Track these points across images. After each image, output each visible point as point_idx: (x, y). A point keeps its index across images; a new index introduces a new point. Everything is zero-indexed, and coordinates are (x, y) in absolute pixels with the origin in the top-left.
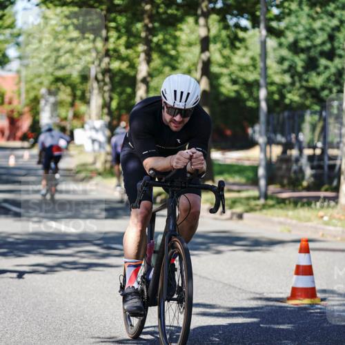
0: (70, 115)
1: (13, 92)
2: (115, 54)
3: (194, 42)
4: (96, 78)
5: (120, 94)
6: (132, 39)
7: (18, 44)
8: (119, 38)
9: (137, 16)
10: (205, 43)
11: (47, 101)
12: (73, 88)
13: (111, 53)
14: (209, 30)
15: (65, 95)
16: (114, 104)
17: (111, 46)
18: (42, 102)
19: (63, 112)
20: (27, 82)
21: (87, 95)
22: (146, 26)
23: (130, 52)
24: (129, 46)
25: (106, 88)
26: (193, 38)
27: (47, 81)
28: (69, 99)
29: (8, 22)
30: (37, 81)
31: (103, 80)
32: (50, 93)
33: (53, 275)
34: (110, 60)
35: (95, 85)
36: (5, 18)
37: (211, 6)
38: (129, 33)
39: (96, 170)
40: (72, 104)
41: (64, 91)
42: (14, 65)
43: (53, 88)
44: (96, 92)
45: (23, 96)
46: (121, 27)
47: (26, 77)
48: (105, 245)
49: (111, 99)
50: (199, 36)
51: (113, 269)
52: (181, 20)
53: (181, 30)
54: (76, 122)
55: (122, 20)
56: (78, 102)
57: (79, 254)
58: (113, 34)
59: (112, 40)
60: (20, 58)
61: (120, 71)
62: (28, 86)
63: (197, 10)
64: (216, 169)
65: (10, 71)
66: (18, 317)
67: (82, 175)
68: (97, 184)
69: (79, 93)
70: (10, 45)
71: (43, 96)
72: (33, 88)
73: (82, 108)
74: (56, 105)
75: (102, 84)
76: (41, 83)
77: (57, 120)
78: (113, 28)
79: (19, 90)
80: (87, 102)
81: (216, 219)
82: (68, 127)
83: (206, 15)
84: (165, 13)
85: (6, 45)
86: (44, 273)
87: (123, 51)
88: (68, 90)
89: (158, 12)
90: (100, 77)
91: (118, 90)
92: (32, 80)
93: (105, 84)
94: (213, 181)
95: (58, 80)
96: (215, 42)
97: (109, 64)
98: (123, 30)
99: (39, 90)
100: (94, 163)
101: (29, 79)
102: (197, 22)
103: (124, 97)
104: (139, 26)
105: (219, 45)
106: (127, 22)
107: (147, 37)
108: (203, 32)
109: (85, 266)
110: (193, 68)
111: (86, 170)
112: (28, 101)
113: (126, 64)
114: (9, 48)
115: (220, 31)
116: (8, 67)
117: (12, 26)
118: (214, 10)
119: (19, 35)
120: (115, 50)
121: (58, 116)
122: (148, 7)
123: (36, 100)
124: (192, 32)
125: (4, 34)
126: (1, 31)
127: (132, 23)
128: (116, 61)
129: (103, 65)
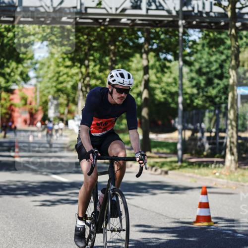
0: (66, 111)
1: (32, 97)
2: (93, 76)
3: (139, 69)
4: (82, 90)
6: (103, 67)
7: (35, 69)
8: (95, 66)
9: (106, 53)
10: (146, 70)
11: (52, 103)
12: (68, 95)
13: (91, 75)
14: (148, 62)
15: (63, 99)
17: (90, 71)
18: (50, 104)
19: (62, 110)
20: (40, 92)
21: (76, 99)
22: (111, 59)
23: (101, 74)
24: (101, 71)
26: (140, 66)
27: (52, 91)
28: (65, 102)
30: (47, 91)
31: (86, 91)
32: (54, 98)
34: (90, 79)
35: (81, 93)
37: (150, 47)
38: (101, 63)
40: (67, 105)
41: (63, 97)
42: (33, 81)
43: (56, 95)
44: (81, 98)
45: (38, 100)
46: (96, 59)
47: (40, 88)
50: (143, 65)
52: (132, 55)
53: (132, 61)
54: (69, 116)
55: (97, 55)
56: (71, 104)
57: (71, 195)
58: (92, 64)
59: (91, 67)
60: (37, 77)
61: (96, 85)
62: (41, 94)
63: (141, 50)
64: (152, 144)
65: (31, 85)
66: (33, 232)
70: (31, 69)
71: (50, 100)
72: (44, 95)
73: (73, 107)
74: (58, 106)
75: (85, 93)
76: (49, 93)
77: (58, 114)
78: (91, 60)
79: (36, 96)
80: (76, 104)
81: (152, 174)
82: (65, 119)
83: (147, 53)
84: (123, 51)
85: (28, 70)
86: (49, 206)
87: (97, 73)
88: (65, 97)
89: (118, 51)
90: (84, 89)
92: (43, 91)
94: (151, 152)
95: (59, 90)
96: (152, 69)
97: (89, 81)
98: (98, 62)
99: (48, 97)
101: (41, 90)
102: (141, 57)
104: (107, 58)
105: (154, 71)
106: (100, 57)
107: (112, 65)
108: (145, 63)
110: (139, 84)
112: (41, 103)
113: (99, 82)
114: (30, 71)
115: (155, 62)
116: (29, 82)
117: (32, 58)
118: (152, 50)
119: (36, 63)
120: (93, 73)
121: (59, 112)
122: (112, 48)
123: (46, 103)
124: (138, 63)
125: (27, 63)
126: (25, 61)
127: (103, 57)
128: (93, 79)
129: (86, 82)
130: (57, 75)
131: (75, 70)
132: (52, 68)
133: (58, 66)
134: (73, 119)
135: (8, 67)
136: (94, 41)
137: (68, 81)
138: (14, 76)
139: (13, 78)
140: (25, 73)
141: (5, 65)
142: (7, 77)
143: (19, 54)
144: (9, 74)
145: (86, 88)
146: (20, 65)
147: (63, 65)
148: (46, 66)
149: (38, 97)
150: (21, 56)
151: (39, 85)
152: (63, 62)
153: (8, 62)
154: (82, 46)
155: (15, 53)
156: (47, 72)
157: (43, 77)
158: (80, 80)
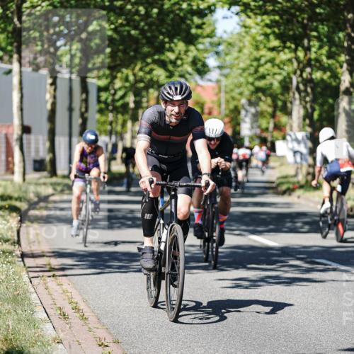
0: (271, 126)
1: (213, 102)
2: (318, 64)
4: (298, 88)
5: (322, 105)
6: (334, 49)
7: (217, 53)
8: (321, 47)
9: (339, 27)
11: (247, 111)
12: (274, 98)
13: (313, 63)
15: (265, 106)
16: (316, 116)
17: (313, 56)
18: (243, 112)
19: (264, 123)
20: (226, 93)
21: (289, 105)
22: (349, 35)
23: (330, 62)
24: (330, 56)
25: (308, 99)
27: (247, 90)
28: (270, 110)
29: (207, 30)
30: (238, 91)
31: (305, 91)
32: (251, 103)
33: (256, 290)
34: (312, 70)
35: (297, 96)
36: (204, 26)
38: (331, 42)
39: (298, 182)
40: (273, 116)
41: (265, 102)
42: (214, 75)
43: (253, 99)
44: (297, 102)
45: (223, 106)
46: (322, 37)
47: (226, 86)
48: (309, 260)
49: (313, 110)
51: (317, 284)
54: (276, 134)
55: (324, 29)
56: (278, 113)
58: (315, 43)
59: (314, 50)
60: (220, 67)
61: (322, 80)
62: (228, 96)
65: (210, 80)
66: (222, 331)
67: (284, 187)
68: (299, 197)
69: (280, 103)
70: (210, 54)
71: (243, 107)
72: (233, 98)
73: (283, 119)
74: (258, 115)
75: (303, 94)
76: (241, 94)
77: (258, 131)
78: (315, 37)
79: (219, 100)
80: (289, 114)
82: (270, 139)
85: (206, 55)
87: (324, 59)
88: (269, 100)
90: (302, 87)
91: (320, 101)
92: (232, 90)
93: (308, 94)
95: (258, 90)
97: (311, 74)
98: (325, 40)
99: (239, 100)
100: (296, 175)
101: (228, 90)
103: (326, 108)
104: (341, 35)
106: (329, 31)
107: (349, 46)
109: (289, 281)
111: (288, 182)
112: (227, 112)
113: (328, 74)
114: (209, 57)
116: (208, 76)
117: (211, 35)
119: (219, 44)
120: (317, 60)
121: (259, 127)
122: (350, 16)
123: (236, 111)
125: (203, 43)
126: (201, 40)
127: (334, 32)
128: (317, 71)
129: (305, 75)
130: (255, 64)
131: (285, 56)
132: (246, 51)
133: (257, 48)
134: (284, 138)
135: (171, 50)
136: (318, 6)
137: (275, 74)
138: (182, 64)
139: (180, 69)
140: (200, 60)
141: (167, 46)
142: (170, 67)
143: (189, 27)
144: (174, 63)
145: (305, 85)
146: (192, 48)
147: (265, 47)
148: (236, 49)
149: (223, 100)
150: (193, 31)
151: (224, 82)
152: (265, 41)
153: (171, 41)
154: (298, 13)
155: (184, 26)
156: (238, 58)
157: (231, 67)
158: (295, 73)
